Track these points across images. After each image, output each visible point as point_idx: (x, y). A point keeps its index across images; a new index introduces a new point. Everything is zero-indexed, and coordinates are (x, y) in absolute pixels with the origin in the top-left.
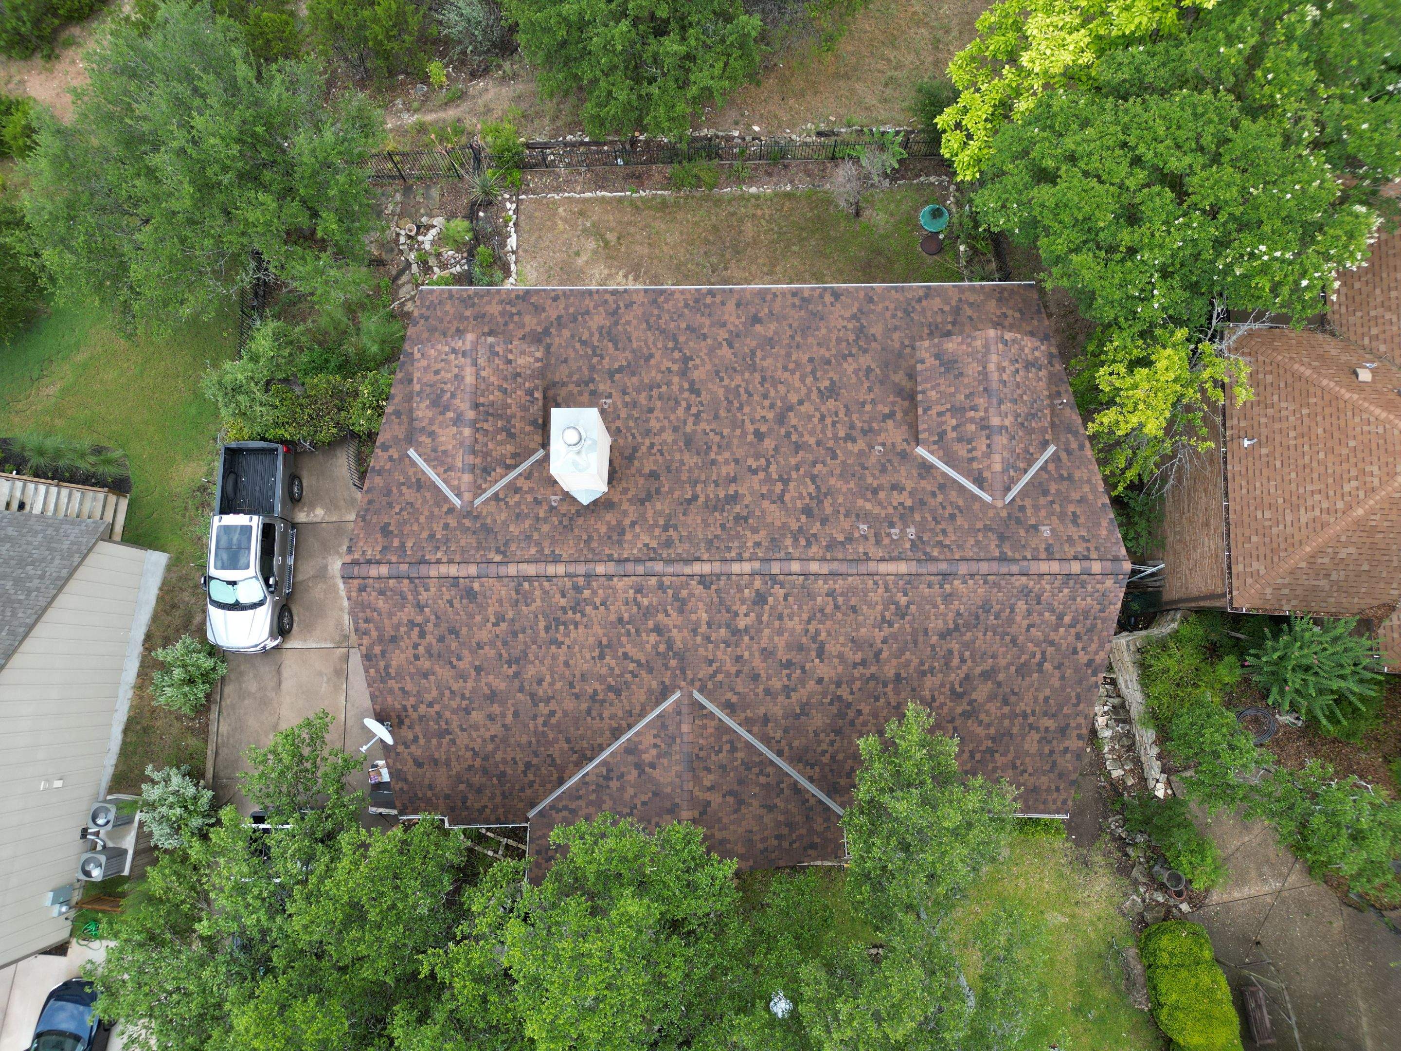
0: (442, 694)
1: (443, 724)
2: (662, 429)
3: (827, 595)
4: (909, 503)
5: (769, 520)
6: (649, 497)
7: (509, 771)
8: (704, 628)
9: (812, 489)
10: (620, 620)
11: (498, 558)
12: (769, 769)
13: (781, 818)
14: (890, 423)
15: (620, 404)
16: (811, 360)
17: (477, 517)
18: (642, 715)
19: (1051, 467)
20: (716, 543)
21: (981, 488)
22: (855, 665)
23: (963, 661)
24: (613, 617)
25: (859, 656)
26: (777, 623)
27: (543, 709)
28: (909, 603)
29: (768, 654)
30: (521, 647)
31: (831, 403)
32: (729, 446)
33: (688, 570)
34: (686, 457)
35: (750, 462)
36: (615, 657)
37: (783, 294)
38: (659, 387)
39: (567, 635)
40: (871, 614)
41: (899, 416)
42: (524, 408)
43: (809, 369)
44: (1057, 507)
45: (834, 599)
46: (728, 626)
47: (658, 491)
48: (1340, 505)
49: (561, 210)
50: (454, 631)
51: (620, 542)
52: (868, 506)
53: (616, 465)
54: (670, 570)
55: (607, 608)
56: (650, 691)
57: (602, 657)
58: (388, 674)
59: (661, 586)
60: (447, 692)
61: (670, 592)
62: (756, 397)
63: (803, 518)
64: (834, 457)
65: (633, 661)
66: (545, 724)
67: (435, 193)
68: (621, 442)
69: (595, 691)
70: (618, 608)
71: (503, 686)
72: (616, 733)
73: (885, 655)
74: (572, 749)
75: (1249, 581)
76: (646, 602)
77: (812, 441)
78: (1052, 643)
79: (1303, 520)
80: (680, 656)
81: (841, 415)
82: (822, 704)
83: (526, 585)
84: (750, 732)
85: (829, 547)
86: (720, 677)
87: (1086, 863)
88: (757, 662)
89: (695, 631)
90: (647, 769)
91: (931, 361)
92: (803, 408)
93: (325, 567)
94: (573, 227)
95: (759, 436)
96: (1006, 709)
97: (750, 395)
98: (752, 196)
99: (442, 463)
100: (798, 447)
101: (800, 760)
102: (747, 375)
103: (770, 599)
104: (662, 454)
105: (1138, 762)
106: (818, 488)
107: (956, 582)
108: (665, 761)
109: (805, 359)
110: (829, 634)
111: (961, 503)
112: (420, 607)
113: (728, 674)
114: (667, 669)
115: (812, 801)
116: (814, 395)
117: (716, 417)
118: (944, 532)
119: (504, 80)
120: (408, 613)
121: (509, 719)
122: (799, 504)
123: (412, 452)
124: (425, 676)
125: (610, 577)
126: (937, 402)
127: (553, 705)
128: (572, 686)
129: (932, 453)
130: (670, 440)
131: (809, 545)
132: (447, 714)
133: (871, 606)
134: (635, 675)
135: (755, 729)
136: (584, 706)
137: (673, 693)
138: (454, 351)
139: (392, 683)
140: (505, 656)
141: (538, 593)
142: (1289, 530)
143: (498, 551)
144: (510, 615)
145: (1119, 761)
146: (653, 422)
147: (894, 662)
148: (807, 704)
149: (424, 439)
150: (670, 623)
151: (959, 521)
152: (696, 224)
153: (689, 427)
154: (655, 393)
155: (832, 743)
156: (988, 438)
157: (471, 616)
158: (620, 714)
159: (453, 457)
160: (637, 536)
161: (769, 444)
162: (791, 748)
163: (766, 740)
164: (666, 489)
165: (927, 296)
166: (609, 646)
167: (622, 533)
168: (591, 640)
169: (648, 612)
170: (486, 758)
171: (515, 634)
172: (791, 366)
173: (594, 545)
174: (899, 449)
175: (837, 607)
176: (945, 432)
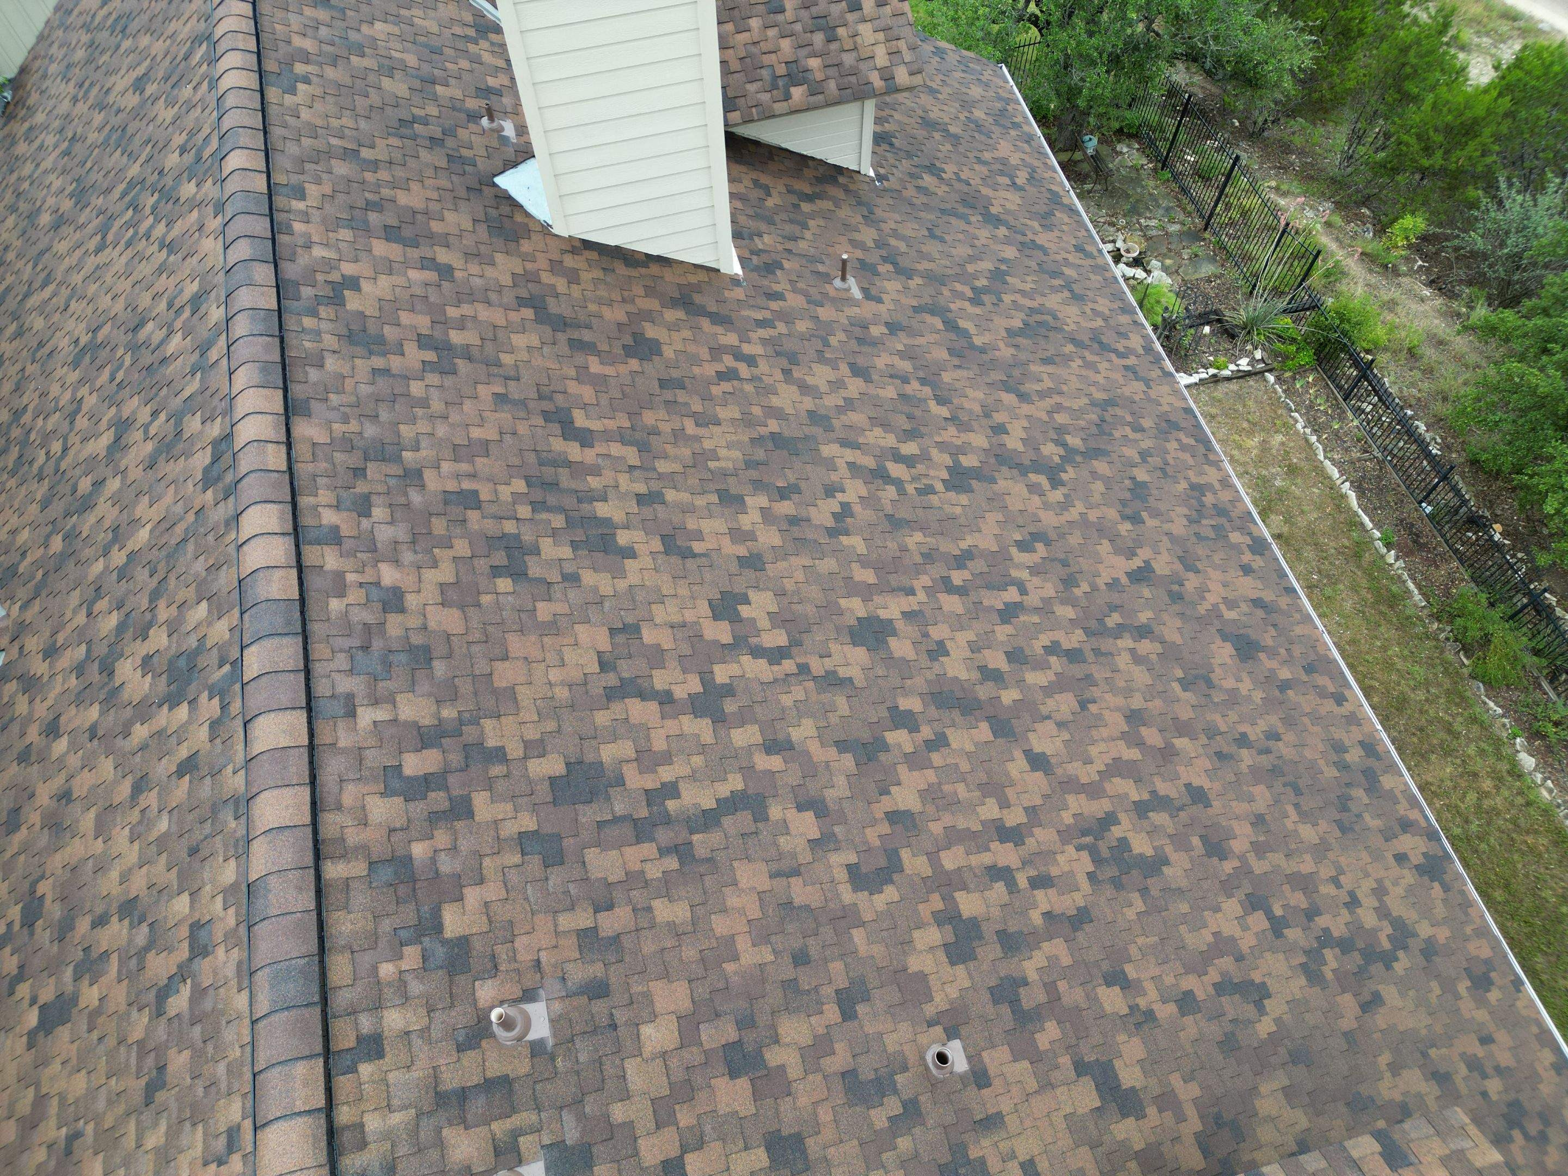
2: (808, 390)
3: (194, 931)
5: (518, 645)
8: (118, 559)
9: (696, 798)
10: (140, 324)
24: (145, 301)
26: (125, 788)
29: (60, 815)
30: (101, 177)
31: (1073, 861)
32: (805, 546)
35: (763, 602)
36: (76, 389)
39: (116, 240)
45: (183, 973)
46: (122, 626)
47: (582, 346)
49: (1279, 438)
51: (356, 225)
52: (658, 1036)
55: (162, 268)
57: (77, 359)
61: (195, 385)
63: (547, 767)
64: (863, 880)
65: (65, 441)
69: (25, 411)
76: (175, 344)
77: (905, 799)
80: (68, 550)
85: (395, 871)
88: (43, 797)
89: (113, 539)
94: (1261, 462)
97: (1005, 616)
98: (1513, 761)
100: (864, 750)
102: (1066, 612)
103: (183, 713)
106: (707, 820)
109: (1192, 776)
110: (94, 1019)
114: (48, 539)
116: (1082, 806)
119: (1455, 317)
122: (612, 752)
130: (776, 401)
131: (406, 787)
134: (41, 472)
140: (89, 164)
144: (150, 90)
146: (824, 372)
150: (130, 457)
154: (919, 390)
160: (387, 268)
161: (849, 659)
166: (95, 353)
167: (398, 238)
168: (106, 302)
169: (154, 374)
171: (121, 139)
175: (162, 999)
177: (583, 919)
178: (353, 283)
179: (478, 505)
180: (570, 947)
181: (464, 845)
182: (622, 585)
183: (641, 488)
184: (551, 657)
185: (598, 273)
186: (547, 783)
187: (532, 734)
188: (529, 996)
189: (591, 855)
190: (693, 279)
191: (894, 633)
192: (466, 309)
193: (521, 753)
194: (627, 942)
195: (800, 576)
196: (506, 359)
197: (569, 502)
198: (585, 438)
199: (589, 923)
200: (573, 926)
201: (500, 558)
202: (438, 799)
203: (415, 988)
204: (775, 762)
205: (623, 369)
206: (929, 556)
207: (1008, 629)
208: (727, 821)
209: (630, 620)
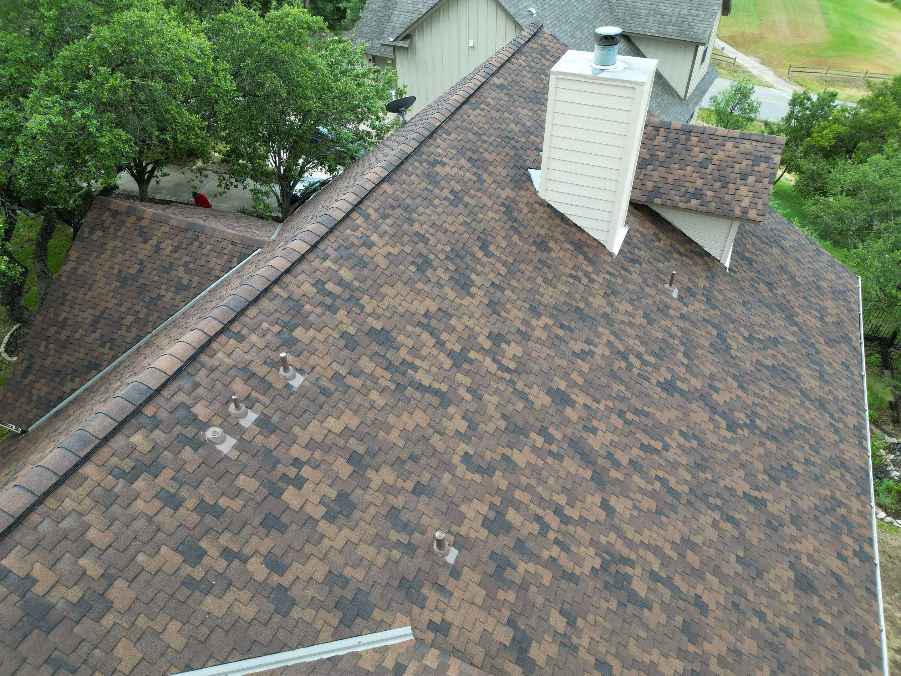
2: (613, 307)
4: (292, 498)
9: (423, 379)
13: (79, 334)
31: (590, 556)
32: (556, 349)
34: (555, 293)
35: (516, 350)
38: (685, 354)
43: (680, 584)
47: (516, 230)
53: (574, 229)
62: (636, 452)
63: (375, 324)
64: (469, 463)
77: (518, 458)
81: (557, 554)
92: (594, 501)
100: (514, 428)
102: (686, 475)
104: (571, 275)
109: (706, 596)
116: (617, 544)
117: (614, 376)
118: (172, 501)
122: (404, 340)
129: (379, 651)
130: (592, 300)
146: (628, 307)
151: (171, 558)
154: (677, 345)
161: (539, 397)
164: (515, 239)
174: (430, 594)
177: (343, 371)
178: (443, 165)
179: (427, 243)
180: (329, 373)
181: (324, 318)
182: (458, 301)
183: (497, 282)
184: (409, 298)
185: (546, 216)
186: (369, 327)
187: (379, 311)
188: (301, 371)
189: (364, 359)
190: (589, 242)
191: (573, 407)
192: (479, 194)
193: (369, 313)
194: (351, 391)
195: (543, 355)
196: (480, 216)
197: (462, 266)
198: (489, 254)
199: (344, 374)
200: (337, 369)
201: (419, 261)
202: (328, 301)
203: (269, 337)
204: (468, 397)
205: (526, 247)
206: (621, 398)
207: (642, 454)
208: (427, 395)
209: (451, 311)
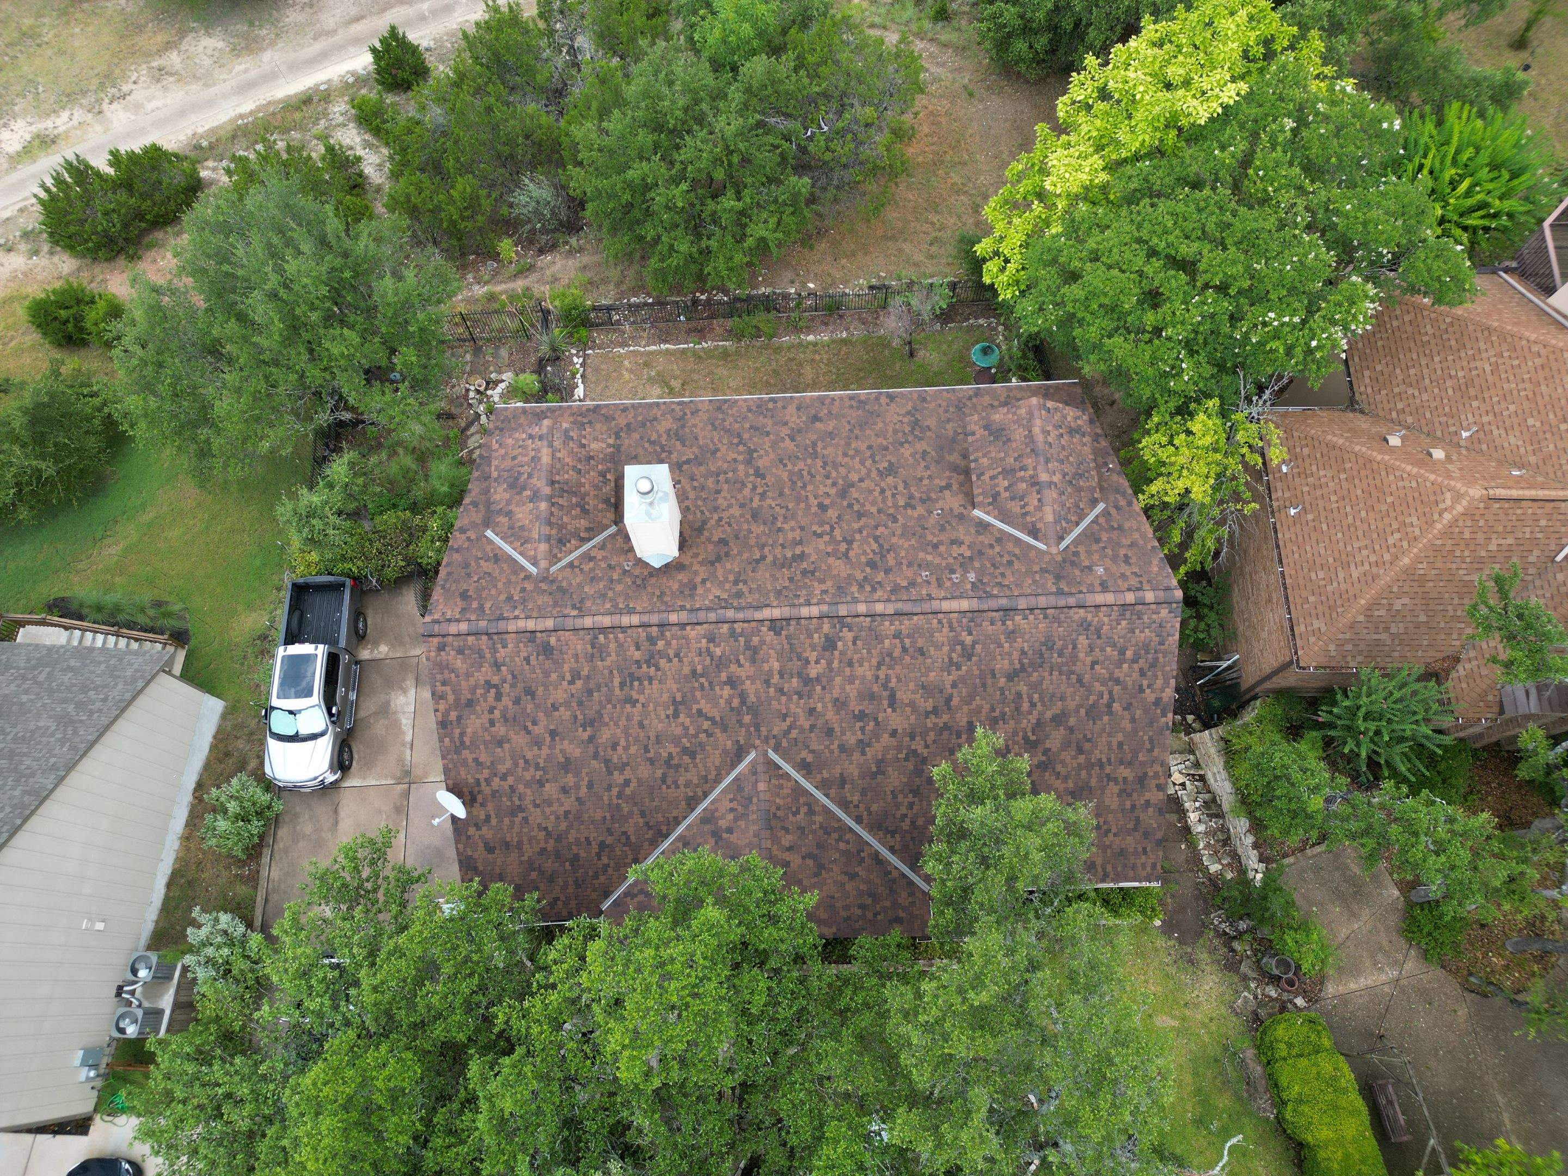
0: (516, 765)
1: (516, 799)
2: (730, 506)
3: (895, 637)
4: (968, 554)
5: (835, 572)
6: (719, 559)
7: (583, 854)
8: (776, 679)
9: (875, 546)
10: (694, 672)
11: (574, 613)
12: (848, 836)
13: (863, 887)
14: (947, 493)
15: (688, 488)
16: (870, 447)
17: (553, 582)
18: (718, 781)
19: (1102, 520)
20: (785, 593)
21: (1036, 538)
22: (927, 714)
23: (1033, 705)
24: (686, 670)
25: (929, 705)
26: (848, 670)
27: (618, 778)
28: (974, 643)
29: (840, 704)
30: (596, 707)
31: (890, 480)
32: (794, 517)
33: (758, 615)
34: (754, 527)
35: (815, 528)
36: (690, 715)
37: (841, 398)
38: (726, 473)
39: (641, 692)
40: (939, 656)
41: (955, 487)
42: (597, 487)
43: (868, 454)
44: (1109, 551)
45: (902, 642)
46: (799, 675)
47: (727, 554)
48: (1387, 557)
49: (626, 363)
50: (530, 692)
51: (692, 596)
52: (929, 558)
53: (686, 536)
54: (740, 616)
55: (680, 661)
56: (725, 752)
57: (676, 715)
58: (462, 743)
59: (733, 634)
60: (521, 762)
61: (742, 640)
62: (819, 478)
63: (868, 570)
64: (895, 520)
65: (707, 719)
66: (619, 796)
67: (504, 352)
68: (690, 517)
69: (670, 754)
70: (693, 660)
71: (577, 752)
72: (692, 803)
73: (955, 702)
74: (647, 824)
75: (1312, 639)
76: (718, 651)
77: (874, 510)
78: (1117, 681)
79: (1355, 575)
80: (754, 711)
81: (901, 487)
82: (898, 760)
83: (601, 637)
84: (827, 795)
85: (893, 591)
86: (794, 734)
87: (1191, 962)
88: (830, 715)
89: (767, 682)
90: (725, 835)
91: (980, 432)
92: (863, 485)
93: (387, 704)
94: (639, 377)
95: (824, 508)
96: (1082, 759)
97: (813, 476)
98: (810, 343)
99: (519, 538)
100: (860, 515)
101: (879, 829)
102: (809, 461)
103: (840, 644)
104: (730, 525)
105: (1235, 856)
106: (881, 546)
107: (1017, 618)
108: (742, 824)
109: (863, 447)
110: (899, 680)
111: (1017, 551)
112: (497, 666)
113: (802, 730)
114: (741, 725)
115: (895, 874)
116: (874, 474)
117: (781, 494)
118: (1003, 575)
119: (571, 253)
120: (485, 673)
121: (584, 790)
122: (863, 559)
123: (489, 533)
124: (500, 743)
125: (683, 626)
126: (990, 467)
127: (628, 773)
128: (647, 750)
129: (988, 513)
130: (737, 514)
131: (874, 590)
132: (521, 788)
133: (938, 647)
134: (709, 735)
135: (832, 792)
136: (659, 773)
137: (748, 753)
138: (531, 437)
139: (466, 754)
140: (580, 717)
141: (613, 646)
142: (1343, 586)
143: (574, 607)
144: (585, 672)
145: (1216, 856)
146: (720, 501)
147: (965, 708)
148: (882, 760)
149: (503, 519)
150: (743, 675)
151: (1017, 565)
152: (757, 369)
153: (755, 505)
154: (722, 478)
155: (911, 805)
156: (1038, 492)
157: (547, 674)
158: (695, 781)
159: (530, 531)
160: (709, 590)
161: (832, 514)
162: (870, 813)
163: (844, 804)
164: (735, 552)
165: (976, 395)
166: (683, 702)
167: (695, 588)
168: (666, 696)
169: (720, 664)
170: (559, 839)
171: (590, 693)
172: (851, 453)
173: (667, 599)
174: (956, 512)
175: (905, 650)
176: (998, 493)
178: (717, 596)
179: (792, 577)
182: (814, 554)
183: (779, 547)
184: (837, 567)
189: (889, 564)
190: (688, 526)
191: (822, 502)
192: (719, 576)
195: (804, 519)
196: (737, 570)
197: (787, 561)
198: (764, 556)
201: (809, 574)
204: (865, 532)
205: (733, 547)
206: (793, 489)
207: (817, 476)
208: (880, 542)
209: (824, 553)
